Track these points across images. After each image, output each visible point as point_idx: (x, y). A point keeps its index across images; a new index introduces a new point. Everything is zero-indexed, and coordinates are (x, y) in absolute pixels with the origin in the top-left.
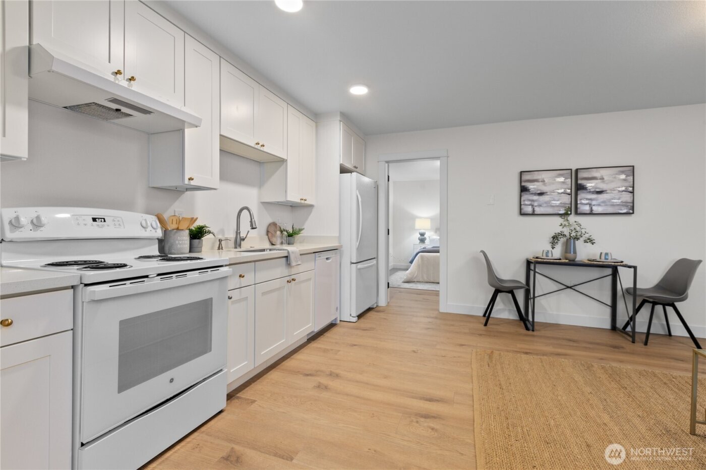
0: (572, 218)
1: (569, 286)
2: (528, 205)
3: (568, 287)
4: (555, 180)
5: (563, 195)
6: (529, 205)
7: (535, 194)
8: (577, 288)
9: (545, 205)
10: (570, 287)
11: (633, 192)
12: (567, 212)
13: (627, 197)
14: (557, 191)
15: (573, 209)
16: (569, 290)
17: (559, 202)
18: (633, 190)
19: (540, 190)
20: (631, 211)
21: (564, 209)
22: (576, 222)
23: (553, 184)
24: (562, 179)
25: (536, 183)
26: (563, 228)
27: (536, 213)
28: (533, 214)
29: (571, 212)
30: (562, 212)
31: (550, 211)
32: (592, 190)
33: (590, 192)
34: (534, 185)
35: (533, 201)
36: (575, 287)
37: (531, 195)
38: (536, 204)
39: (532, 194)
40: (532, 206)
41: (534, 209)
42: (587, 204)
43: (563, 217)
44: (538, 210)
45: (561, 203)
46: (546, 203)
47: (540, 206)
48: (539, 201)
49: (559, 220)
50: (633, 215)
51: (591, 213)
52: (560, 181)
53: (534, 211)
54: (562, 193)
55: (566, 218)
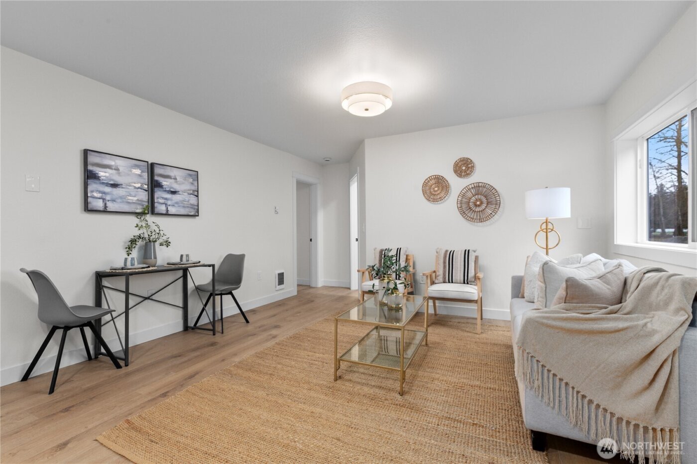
0: (150, 218)
1: (146, 296)
2: (97, 198)
3: (146, 298)
4: (131, 171)
5: (139, 190)
6: (99, 198)
7: (107, 185)
8: (154, 297)
9: (119, 200)
10: (148, 298)
11: (197, 196)
12: (145, 211)
13: (193, 200)
14: (133, 184)
15: (151, 208)
16: (146, 301)
17: (135, 199)
18: (198, 194)
19: (113, 180)
20: (196, 215)
21: (141, 207)
22: (154, 223)
23: (128, 175)
24: (138, 171)
25: (108, 170)
26: (139, 229)
27: (108, 209)
28: (105, 211)
29: (148, 211)
30: (139, 211)
31: (126, 208)
32: (167, 189)
33: (165, 191)
34: (105, 172)
35: (104, 193)
36: (153, 296)
37: (102, 185)
38: (108, 198)
39: (103, 183)
40: (104, 200)
41: (106, 204)
42: (163, 204)
43: (139, 217)
44: (111, 206)
45: (138, 200)
46: (121, 198)
47: (113, 201)
48: (113, 195)
49: (134, 220)
50: (197, 217)
51: (167, 214)
52: (136, 173)
53: (106, 207)
54: (138, 188)
55: (142, 218)
